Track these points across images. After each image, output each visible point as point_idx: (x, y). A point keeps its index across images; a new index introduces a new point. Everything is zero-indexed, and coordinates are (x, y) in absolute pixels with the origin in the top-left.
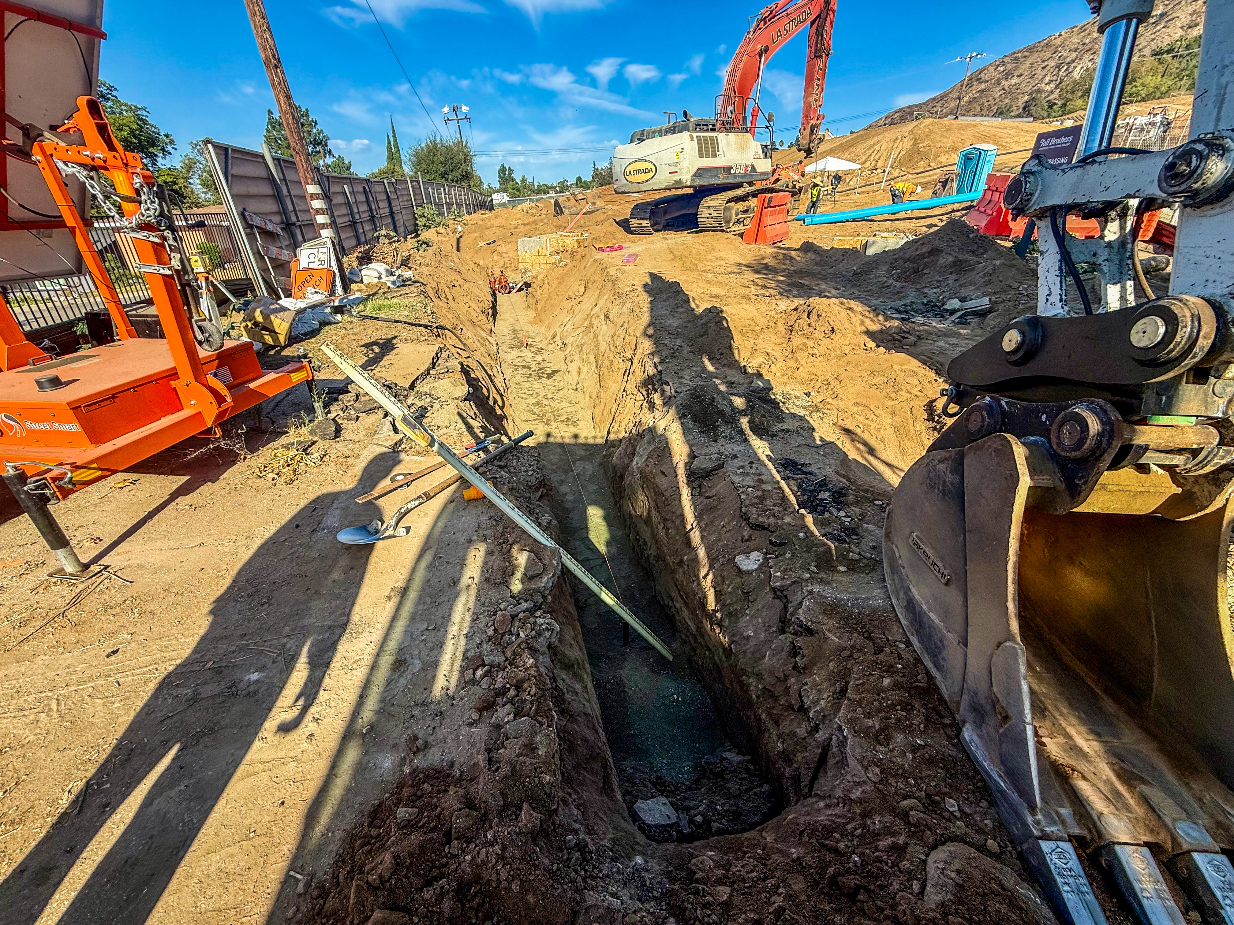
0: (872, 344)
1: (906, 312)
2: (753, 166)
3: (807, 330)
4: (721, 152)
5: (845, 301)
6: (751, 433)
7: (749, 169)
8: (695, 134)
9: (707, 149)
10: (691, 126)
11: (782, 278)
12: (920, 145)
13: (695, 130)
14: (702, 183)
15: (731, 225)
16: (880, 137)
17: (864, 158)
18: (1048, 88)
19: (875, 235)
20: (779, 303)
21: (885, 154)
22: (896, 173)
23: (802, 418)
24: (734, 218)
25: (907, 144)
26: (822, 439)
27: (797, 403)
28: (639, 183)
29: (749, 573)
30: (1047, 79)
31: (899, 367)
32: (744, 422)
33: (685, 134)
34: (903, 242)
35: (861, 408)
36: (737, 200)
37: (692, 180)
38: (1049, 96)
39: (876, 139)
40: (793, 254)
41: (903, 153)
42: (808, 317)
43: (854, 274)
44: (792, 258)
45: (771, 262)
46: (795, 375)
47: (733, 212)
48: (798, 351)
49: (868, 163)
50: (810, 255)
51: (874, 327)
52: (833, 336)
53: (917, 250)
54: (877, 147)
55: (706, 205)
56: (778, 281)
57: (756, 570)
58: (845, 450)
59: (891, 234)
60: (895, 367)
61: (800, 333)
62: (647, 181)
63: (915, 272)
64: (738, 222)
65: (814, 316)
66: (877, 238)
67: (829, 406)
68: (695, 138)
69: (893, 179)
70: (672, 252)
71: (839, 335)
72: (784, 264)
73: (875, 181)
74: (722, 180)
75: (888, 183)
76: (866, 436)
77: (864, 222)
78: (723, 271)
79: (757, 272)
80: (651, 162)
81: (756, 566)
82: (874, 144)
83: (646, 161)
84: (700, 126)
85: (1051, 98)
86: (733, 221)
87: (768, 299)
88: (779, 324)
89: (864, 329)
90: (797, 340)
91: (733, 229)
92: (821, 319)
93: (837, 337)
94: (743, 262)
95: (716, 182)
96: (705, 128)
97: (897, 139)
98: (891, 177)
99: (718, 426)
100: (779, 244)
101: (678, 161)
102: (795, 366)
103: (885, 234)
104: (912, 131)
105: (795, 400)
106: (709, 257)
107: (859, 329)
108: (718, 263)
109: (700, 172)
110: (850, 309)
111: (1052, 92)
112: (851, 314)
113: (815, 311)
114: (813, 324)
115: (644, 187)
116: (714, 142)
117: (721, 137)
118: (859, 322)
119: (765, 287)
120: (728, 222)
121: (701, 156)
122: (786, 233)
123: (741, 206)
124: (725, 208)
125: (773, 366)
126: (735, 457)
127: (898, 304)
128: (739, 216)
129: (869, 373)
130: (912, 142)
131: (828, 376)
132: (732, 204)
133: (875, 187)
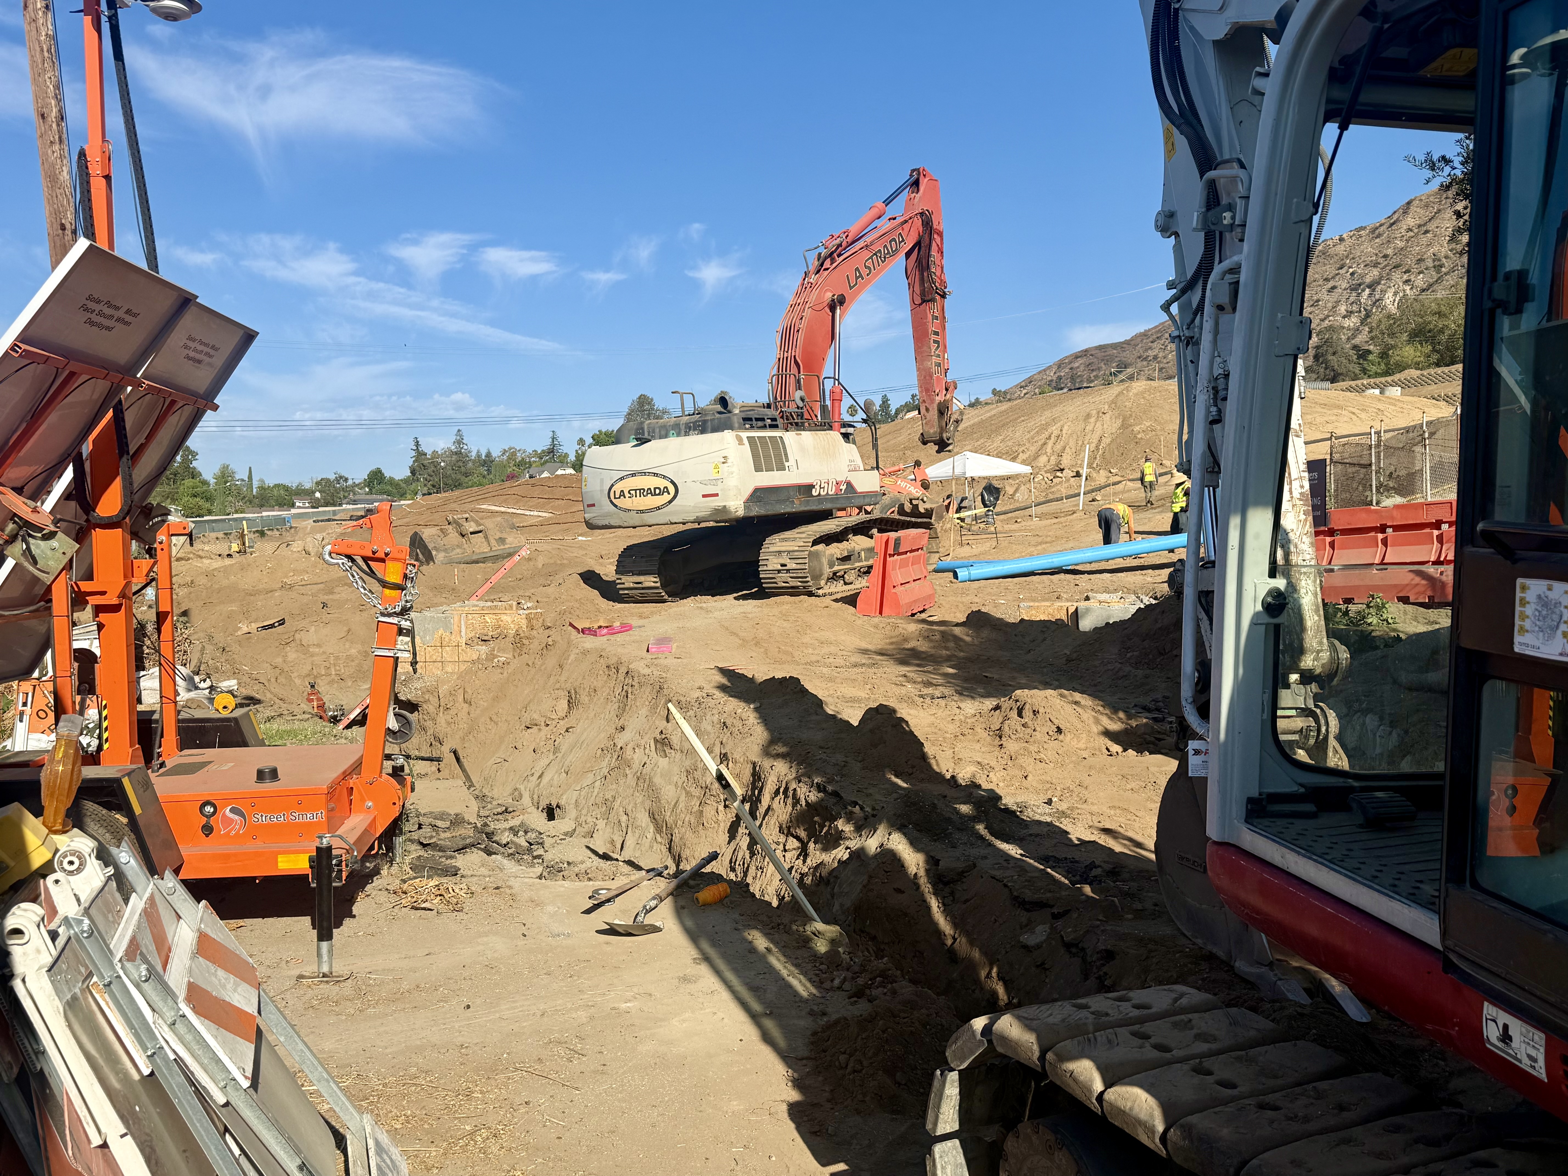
0: (1116, 748)
1: (1158, 710)
2: (849, 484)
3: (1023, 733)
4: (791, 463)
5: (1065, 692)
6: (993, 839)
7: (843, 487)
8: (745, 435)
9: (767, 457)
10: (736, 421)
11: (951, 671)
12: (1137, 428)
13: (742, 428)
14: (763, 512)
15: (823, 583)
16: (1057, 411)
17: (1034, 449)
18: (1347, 323)
19: (1087, 598)
20: (962, 705)
21: (1072, 443)
22: (1101, 478)
23: (1050, 824)
24: (827, 571)
25: (1109, 426)
26: (1079, 839)
27: (1039, 811)
28: (642, 512)
29: (1038, 946)
30: (1343, 309)
31: (1156, 769)
32: (981, 828)
33: (728, 436)
34: (1133, 610)
35: (1118, 811)
36: (828, 539)
37: (746, 507)
38: (1354, 336)
39: (1048, 414)
40: (957, 631)
41: (1106, 441)
42: (1020, 715)
43: (1069, 661)
44: (956, 639)
45: (923, 646)
46: (1024, 784)
47: (825, 561)
48: (1019, 757)
49: (1043, 459)
50: (985, 633)
51: (1115, 727)
52: (1061, 737)
53: (1156, 621)
54: (1054, 430)
55: (772, 549)
56: (946, 675)
57: (1045, 940)
58: (1109, 846)
59: (1115, 597)
60: (1152, 769)
61: (1013, 737)
62: (658, 508)
63: (1161, 654)
64: (834, 577)
65: (1027, 713)
66: (1092, 604)
67: (1079, 811)
68: (746, 441)
69: (1099, 489)
70: (734, 634)
71: (1069, 736)
72: (947, 648)
73: (1064, 492)
74: (797, 506)
75: (1090, 497)
76: (1130, 834)
77: (1062, 576)
78: (842, 663)
79: (903, 662)
80: (664, 477)
81: (1044, 938)
82: (1047, 425)
83: (656, 475)
84: (751, 420)
85: (1357, 341)
86: (825, 576)
87: (942, 702)
88: (978, 729)
89: (1101, 728)
90: (1012, 746)
91: (826, 590)
92: (1040, 716)
93: (1067, 738)
94: (870, 647)
95: (788, 510)
96: (760, 424)
97: (1088, 416)
98: (1093, 485)
99: (951, 833)
100: (923, 616)
101: (716, 476)
102: (1020, 774)
103: (1104, 597)
104: (1113, 402)
105: (1034, 808)
106: (806, 639)
107: (1095, 729)
108: (826, 650)
109: (759, 495)
110: (1076, 703)
111: (1357, 331)
112: (1078, 709)
113: (1027, 707)
114: (1030, 723)
115: (649, 518)
116: (779, 446)
117: (790, 438)
118: (1092, 720)
119: (928, 684)
120: (817, 577)
121: (758, 469)
122: (931, 597)
123: (836, 550)
124: (811, 554)
125: (991, 775)
126: (986, 858)
127: (1146, 701)
128: (836, 568)
129: (1120, 777)
130: (1119, 422)
131: (1068, 783)
132: (821, 547)
133: (1067, 504)
